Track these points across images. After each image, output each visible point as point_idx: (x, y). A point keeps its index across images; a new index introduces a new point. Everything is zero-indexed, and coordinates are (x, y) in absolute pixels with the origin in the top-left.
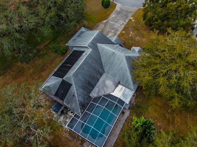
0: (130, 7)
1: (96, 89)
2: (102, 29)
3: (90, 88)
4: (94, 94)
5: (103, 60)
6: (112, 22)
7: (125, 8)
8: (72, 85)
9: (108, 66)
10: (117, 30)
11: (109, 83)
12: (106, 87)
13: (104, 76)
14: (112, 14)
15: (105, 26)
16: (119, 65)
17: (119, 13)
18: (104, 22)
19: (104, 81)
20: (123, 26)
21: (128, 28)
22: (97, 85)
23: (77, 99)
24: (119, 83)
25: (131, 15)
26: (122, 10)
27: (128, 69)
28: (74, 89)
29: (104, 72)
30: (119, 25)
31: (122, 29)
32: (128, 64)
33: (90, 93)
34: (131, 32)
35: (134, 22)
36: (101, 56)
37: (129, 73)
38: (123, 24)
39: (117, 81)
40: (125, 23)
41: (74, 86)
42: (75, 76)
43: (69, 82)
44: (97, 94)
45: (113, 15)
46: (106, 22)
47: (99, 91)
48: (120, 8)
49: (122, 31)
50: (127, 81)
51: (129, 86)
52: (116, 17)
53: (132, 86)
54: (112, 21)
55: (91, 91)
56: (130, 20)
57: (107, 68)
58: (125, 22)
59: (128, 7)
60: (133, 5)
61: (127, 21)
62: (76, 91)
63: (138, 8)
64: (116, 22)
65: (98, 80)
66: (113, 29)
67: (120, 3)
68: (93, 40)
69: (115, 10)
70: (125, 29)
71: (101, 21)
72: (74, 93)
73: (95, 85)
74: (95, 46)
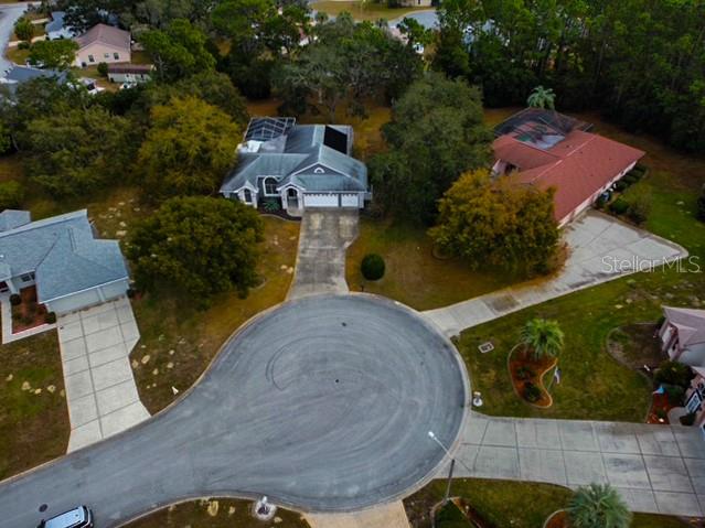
0: (309, 294)
2: (339, 229)
6: (330, 247)
7: (319, 292)
10: (307, 237)
14: (343, 263)
15: (339, 237)
17: (330, 271)
20: (300, 247)
25: (296, 277)
26: (326, 282)
30: (310, 247)
31: (300, 242)
34: (276, 243)
38: (303, 252)
40: (299, 255)
45: (339, 260)
48: (333, 284)
49: (298, 239)
52: (330, 259)
54: (332, 250)
56: (292, 264)
58: (301, 258)
59: (316, 294)
60: (303, 304)
61: (298, 260)
63: (287, 300)
64: (321, 251)
66: (318, 237)
67: (344, 298)
69: (343, 273)
70: (294, 244)
71: (356, 241)
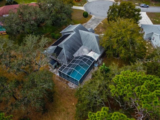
0: (100, 17)
1: (77, 53)
3: (74, 52)
4: (76, 55)
5: (82, 38)
6: (89, 24)
7: (97, 17)
8: (62, 48)
9: (85, 41)
11: (85, 50)
12: (84, 52)
13: (82, 47)
16: (92, 40)
17: (93, 20)
18: (84, 24)
19: (82, 49)
20: (96, 27)
21: (99, 27)
22: (78, 51)
23: (65, 56)
24: (91, 50)
25: (101, 21)
26: (96, 18)
27: (97, 42)
28: (64, 51)
29: (83, 45)
30: (93, 26)
31: (95, 28)
32: (97, 40)
33: (73, 54)
34: (101, 30)
35: (103, 24)
36: (81, 36)
37: (97, 45)
38: (96, 25)
39: (90, 49)
40: (97, 25)
41: (64, 49)
42: (65, 44)
43: (61, 47)
44: (78, 55)
45: (90, 21)
46: (85, 24)
47: (79, 54)
48: (94, 18)
50: (96, 49)
51: (98, 52)
53: (99, 52)
55: (74, 53)
56: (100, 24)
57: (84, 42)
58: (97, 24)
59: (99, 17)
60: (103, 16)
61: (98, 24)
62: (65, 52)
64: (92, 24)
65: (79, 48)
67: (95, 15)
68: (76, 28)
69: (91, 19)
70: (97, 28)
72: (64, 53)
73: (77, 51)
74: (77, 31)
